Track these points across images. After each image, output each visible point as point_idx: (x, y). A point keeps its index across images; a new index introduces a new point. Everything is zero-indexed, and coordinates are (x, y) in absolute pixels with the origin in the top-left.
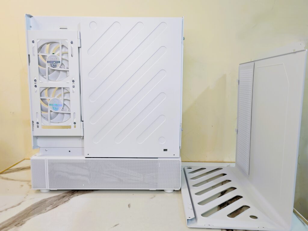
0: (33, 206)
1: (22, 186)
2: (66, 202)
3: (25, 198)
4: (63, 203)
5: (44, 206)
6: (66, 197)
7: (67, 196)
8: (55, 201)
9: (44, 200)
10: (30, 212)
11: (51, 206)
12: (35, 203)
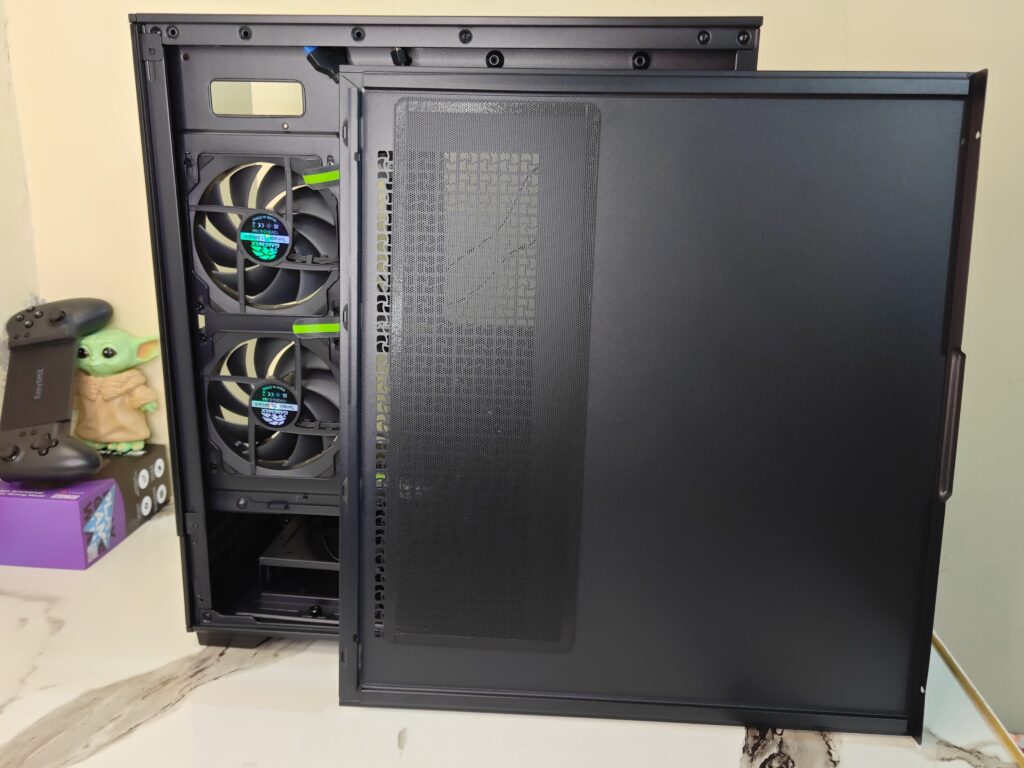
0: (43, 722)
1: (24, 621)
2: (169, 709)
3: (22, 681)
4: (156, 715)
5: (83, 724)
6: (173, 683)
7: (177, 678)
8: (128, 703)
9: (91, 692)
10: (27, 755)
11: (111, 726)
12: (55, 711)
